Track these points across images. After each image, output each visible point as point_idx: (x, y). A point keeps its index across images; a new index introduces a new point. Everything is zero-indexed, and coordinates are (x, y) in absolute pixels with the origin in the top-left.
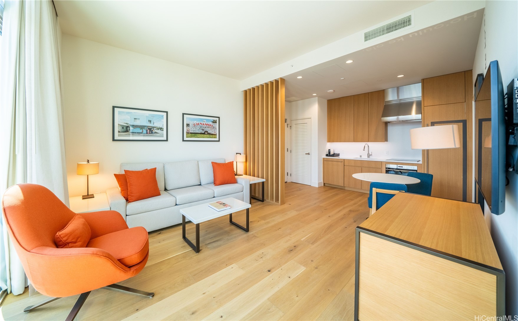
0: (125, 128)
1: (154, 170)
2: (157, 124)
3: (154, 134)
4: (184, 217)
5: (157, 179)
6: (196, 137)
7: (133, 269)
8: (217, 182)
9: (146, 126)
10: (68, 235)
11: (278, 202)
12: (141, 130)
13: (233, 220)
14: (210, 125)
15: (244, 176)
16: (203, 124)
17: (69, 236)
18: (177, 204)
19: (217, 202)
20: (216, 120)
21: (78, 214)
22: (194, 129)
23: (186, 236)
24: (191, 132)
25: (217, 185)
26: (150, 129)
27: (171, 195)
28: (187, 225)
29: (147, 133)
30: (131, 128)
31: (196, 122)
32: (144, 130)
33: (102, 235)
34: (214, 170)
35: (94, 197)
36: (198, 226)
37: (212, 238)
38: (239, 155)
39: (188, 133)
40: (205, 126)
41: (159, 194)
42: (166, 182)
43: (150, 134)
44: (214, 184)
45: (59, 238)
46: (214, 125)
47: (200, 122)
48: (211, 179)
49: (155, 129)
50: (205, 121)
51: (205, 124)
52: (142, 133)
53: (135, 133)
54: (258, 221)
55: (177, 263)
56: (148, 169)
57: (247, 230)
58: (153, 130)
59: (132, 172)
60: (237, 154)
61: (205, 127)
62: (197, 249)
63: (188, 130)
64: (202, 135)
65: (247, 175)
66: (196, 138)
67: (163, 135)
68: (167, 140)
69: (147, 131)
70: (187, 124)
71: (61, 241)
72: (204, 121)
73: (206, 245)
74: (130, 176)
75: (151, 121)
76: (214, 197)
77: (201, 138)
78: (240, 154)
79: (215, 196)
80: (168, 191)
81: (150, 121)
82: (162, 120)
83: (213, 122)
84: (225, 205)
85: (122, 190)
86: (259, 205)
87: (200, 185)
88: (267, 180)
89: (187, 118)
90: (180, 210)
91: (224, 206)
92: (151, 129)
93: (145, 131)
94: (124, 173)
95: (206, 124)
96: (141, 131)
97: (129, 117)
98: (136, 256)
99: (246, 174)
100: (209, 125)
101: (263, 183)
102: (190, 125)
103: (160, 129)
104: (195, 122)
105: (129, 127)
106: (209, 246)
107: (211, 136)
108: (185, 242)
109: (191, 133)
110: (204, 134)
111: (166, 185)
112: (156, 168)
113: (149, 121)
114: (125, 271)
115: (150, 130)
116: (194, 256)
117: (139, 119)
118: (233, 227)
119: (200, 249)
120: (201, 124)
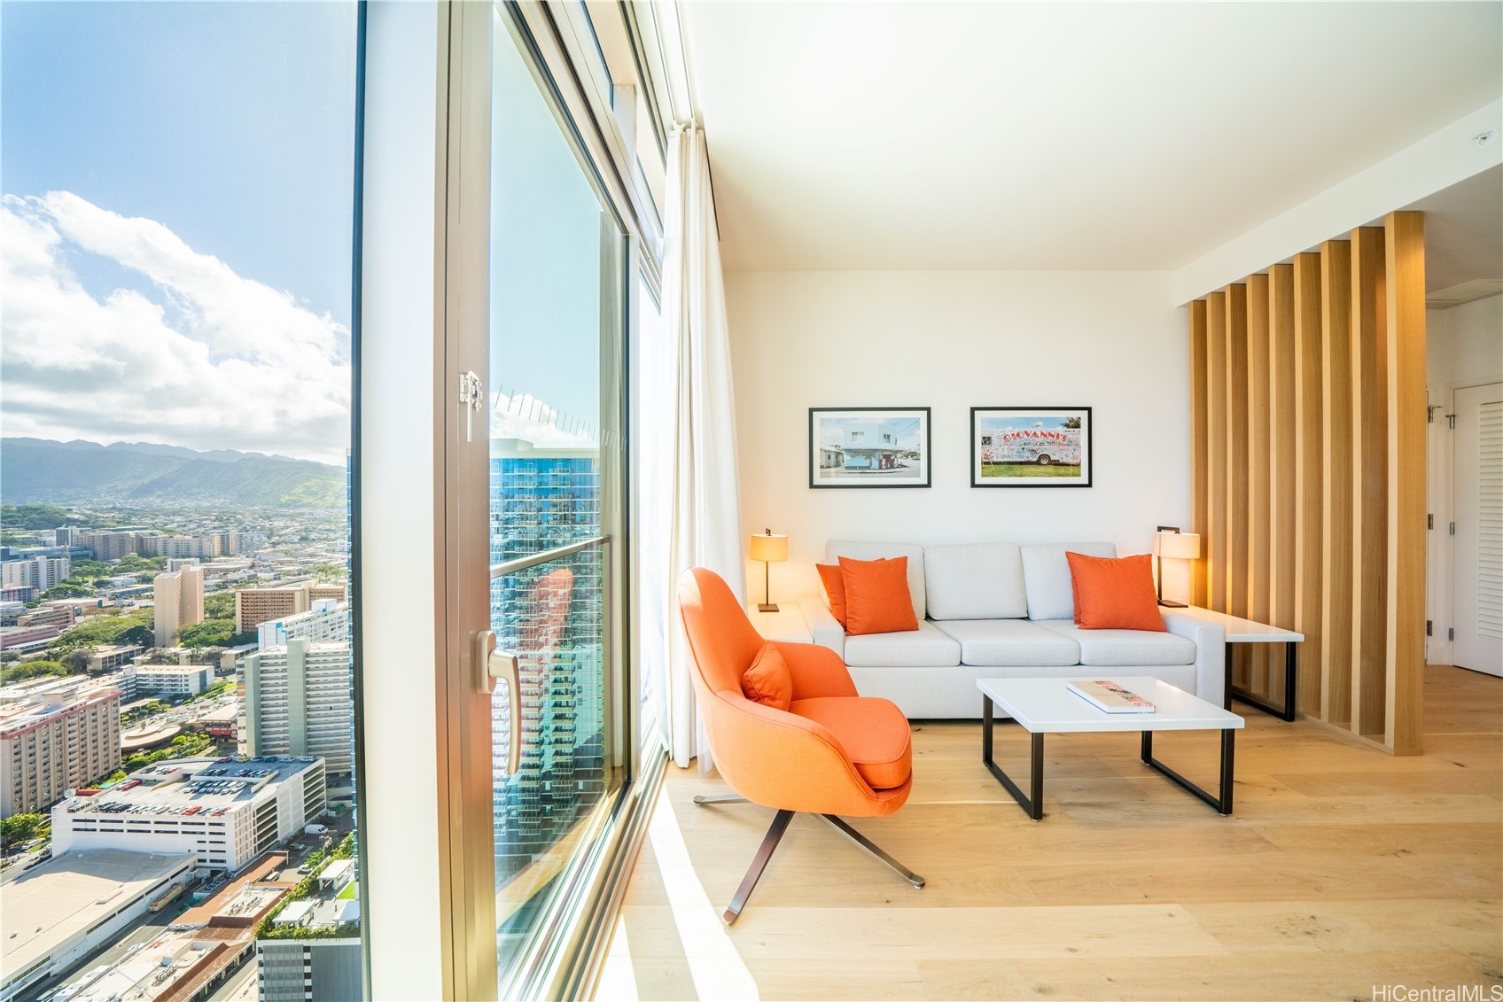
0: (833, 457)
1: (902, 563)
2: (904, 444)
3: (897, 470)
4: (988, 703)
5: (909, 586)
6: (1011, 472)
7: (884, 797)
8: (1089, 618)
9: (877, 450)
10: (763, 681)
11: (1383, 741)
12: (868, 461)
13: (1156, 755)
14: (1058, 435)
15: (1194, 611)
16: (1035, 434)
17: (765, 683)
18: (964, 661)
19: (1097, 682)
20: (1082, 417)
21: (769, 642)
22: (1006, 452)
23: (995, 759)
24: (995, 460)
25: (1089, 626)
26: (887, 457)
27: (944, 633)
28: (996, 729)
29: (881, 468)
30: (846, 457)
31: (1010, 428)
32: (873, 459)
33: (809, 697)
34: (1074, 578)
35: (778, 611)
36: (1038, 739)
37: (1079, 790)
38: (1172, 533)
39: (988, 463)
40: (1041, 439)
41: (914, 628)
42: (928, 597)
43: (887, 468)
44: (1078, 622)
45: (750, 681)
46: (1071, 434)
47: (1022, 430)
48: (1066, 603)
49: (899, 456)
50: (1040, 423)
51: (1039, 434)
52: (869, 468)
53: (855, 468)
54: (1274, 789)
55: (975, 824)
56: (887, 558)
57: (1224, 805)
58: (894, 460)
59: (855, 561)
60: (1160, 529)
61: (1042, 444)
62: (1035, 809)
63: (986, 456)
64: (1032, 469)
65: (1206, 608)
66: (1010, 476)
67: (919, 470)
68: (929, 485)
69: (880, 461)
70: (984, 438)
71: (753, 688)
72: (1037, 426)
73: (1060, 805)
74: (851, 573)
75: (889, 436)
76: (1079, 664)
77: (1029, 476)
78: (1177, 530)
79: (1082, 662)
80: (936, 622)
81: (887, 437)
82: (917, 432)
83: (1067, 426)
84: (1129, 696)
85: (833, 604)
86: (1271, 728)
87: (1027, 618)
88: (1315, 639)
89: (983, 420)
90: (978, 680)
91: (1127, 698)
92: (890, 456)
93: (875, 463)
94: (836, 563)
95: (1042, 434)
96: (866, 463)
97: (842, 430)
98: (890, 768)
99: (1202, 603)
100: (1053, 436)
101: (1292, 647)
102: (994, 439)
103: (912, 456)
104: (1009, 430)
105: (842, 454)
106: (1073, 812)
107: (1062, 470)
108: (991, 775)
109: (995, 463)
110: (1038, 463)
111: (929, 604)
112: (905, 559)
113: (885, 435)
114: (869, 798)
115: (888, 460)
116: (1024, 825)
117: (863, 433)
118: (1155, 779)
119: (1044, 811)
120: (1028, 435)
